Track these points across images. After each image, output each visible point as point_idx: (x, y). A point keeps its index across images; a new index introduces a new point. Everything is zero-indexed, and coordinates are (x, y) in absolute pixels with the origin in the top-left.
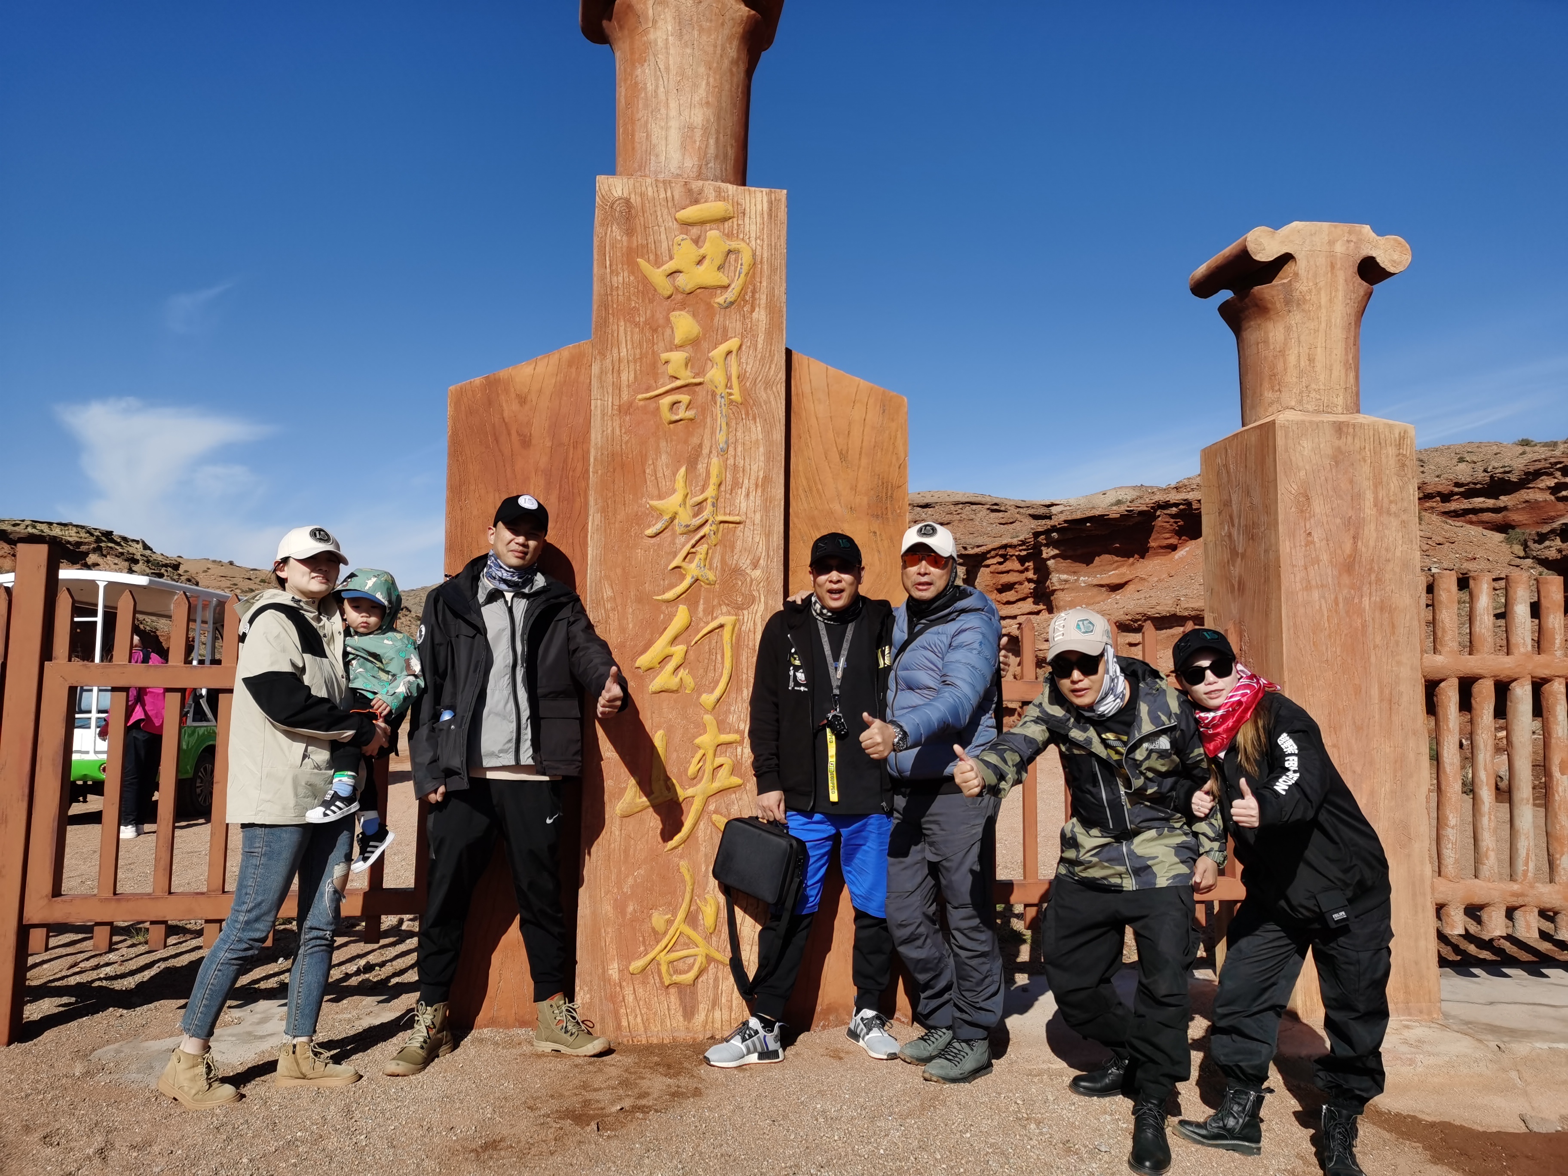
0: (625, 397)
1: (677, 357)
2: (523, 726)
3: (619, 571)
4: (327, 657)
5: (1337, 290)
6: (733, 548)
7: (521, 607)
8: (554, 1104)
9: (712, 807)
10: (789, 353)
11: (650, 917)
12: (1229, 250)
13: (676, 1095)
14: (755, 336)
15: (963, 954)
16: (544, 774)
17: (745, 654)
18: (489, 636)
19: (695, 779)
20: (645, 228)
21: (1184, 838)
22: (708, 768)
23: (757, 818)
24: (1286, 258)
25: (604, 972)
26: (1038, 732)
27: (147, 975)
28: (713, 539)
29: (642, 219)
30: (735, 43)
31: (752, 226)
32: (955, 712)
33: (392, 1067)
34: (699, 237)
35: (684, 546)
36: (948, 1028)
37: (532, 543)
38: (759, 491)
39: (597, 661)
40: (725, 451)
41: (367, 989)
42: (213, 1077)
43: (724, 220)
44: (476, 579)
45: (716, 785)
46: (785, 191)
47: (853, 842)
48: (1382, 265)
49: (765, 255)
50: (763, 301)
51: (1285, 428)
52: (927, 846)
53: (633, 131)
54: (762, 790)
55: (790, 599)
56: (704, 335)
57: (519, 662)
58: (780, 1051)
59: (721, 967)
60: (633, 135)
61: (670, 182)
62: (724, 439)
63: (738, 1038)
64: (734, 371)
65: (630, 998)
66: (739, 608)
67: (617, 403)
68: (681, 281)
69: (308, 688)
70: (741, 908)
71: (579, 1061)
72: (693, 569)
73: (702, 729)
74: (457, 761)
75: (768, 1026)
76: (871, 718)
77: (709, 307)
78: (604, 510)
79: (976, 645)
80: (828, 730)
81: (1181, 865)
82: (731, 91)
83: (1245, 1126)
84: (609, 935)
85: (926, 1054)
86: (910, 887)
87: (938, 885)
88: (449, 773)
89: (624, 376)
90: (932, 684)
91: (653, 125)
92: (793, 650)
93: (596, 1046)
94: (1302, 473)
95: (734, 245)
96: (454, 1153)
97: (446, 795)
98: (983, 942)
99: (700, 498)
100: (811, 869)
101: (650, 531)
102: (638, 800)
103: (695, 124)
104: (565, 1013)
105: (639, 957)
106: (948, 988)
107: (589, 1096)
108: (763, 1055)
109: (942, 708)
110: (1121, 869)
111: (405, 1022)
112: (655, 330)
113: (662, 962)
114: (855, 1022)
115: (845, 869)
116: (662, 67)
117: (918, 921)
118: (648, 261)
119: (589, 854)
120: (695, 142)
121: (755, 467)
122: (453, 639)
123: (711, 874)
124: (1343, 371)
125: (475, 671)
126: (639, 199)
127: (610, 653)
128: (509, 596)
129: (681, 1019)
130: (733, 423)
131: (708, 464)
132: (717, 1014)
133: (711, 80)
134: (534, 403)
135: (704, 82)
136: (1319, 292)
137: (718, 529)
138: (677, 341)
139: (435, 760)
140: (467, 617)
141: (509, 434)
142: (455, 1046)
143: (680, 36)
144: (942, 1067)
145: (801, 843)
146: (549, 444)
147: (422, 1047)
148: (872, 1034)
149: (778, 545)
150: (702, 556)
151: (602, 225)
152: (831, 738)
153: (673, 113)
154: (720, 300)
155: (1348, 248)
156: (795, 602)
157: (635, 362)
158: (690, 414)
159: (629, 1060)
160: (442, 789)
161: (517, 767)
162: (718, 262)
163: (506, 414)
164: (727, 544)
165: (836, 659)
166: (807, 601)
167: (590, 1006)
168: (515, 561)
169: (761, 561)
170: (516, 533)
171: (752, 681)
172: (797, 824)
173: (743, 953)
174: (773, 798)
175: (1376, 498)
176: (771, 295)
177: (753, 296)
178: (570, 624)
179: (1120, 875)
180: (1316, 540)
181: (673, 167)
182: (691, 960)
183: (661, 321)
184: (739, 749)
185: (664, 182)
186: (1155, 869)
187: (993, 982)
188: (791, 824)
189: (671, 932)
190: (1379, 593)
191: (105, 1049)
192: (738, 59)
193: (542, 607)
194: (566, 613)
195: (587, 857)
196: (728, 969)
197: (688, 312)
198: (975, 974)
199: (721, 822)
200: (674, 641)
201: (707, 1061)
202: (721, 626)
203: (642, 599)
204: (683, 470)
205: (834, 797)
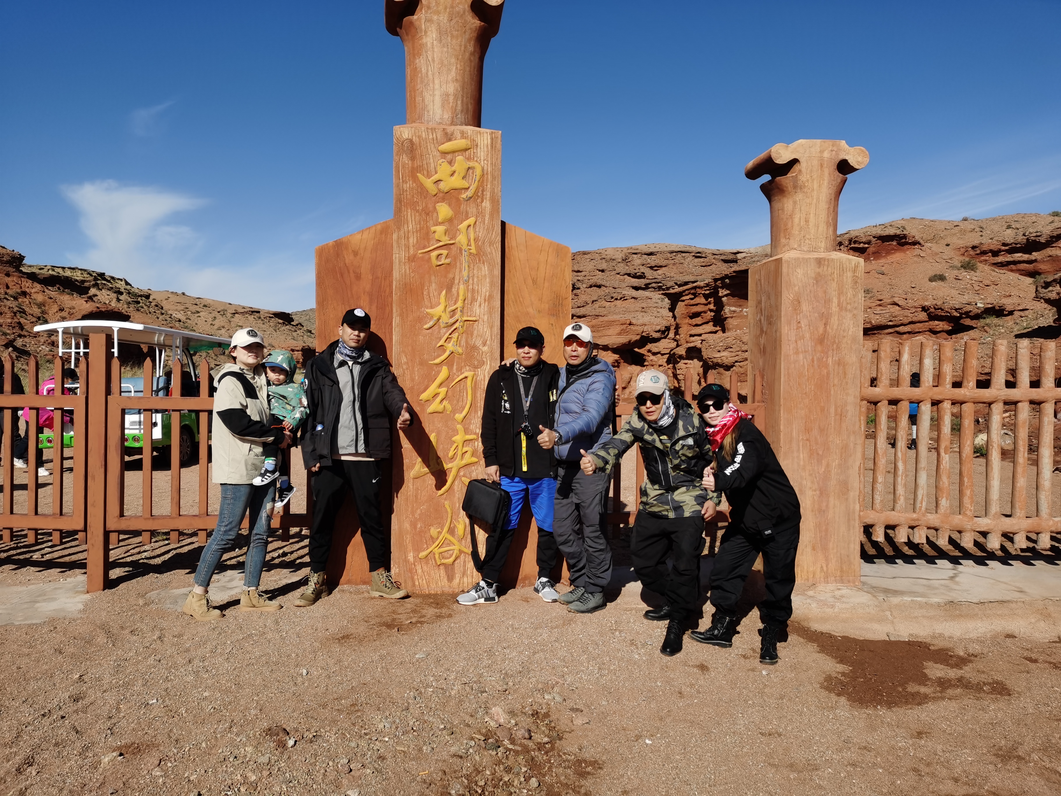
0: (412, 252)
1: (440, 229)
2: (359, 433)
3: (410, 348)
4: (258, 398)
5: (824, 180)
6: (472, 335)
7: (357, 369)
8: (378, 620)
9: (462, 474)
10: (503, 224)
11: (429, 530)
12: (762, 155)
13: (439, 617)
14: (484, 216)
15: (591, 550)
16: (371, 457)
17: (479, 392)
18: (341, 385)
19: (453, 458)
20: (421, 155)
21: (701, 492)
22: (460, 453)
23: (485, 480)
24: (794, 162)
25: (405, 558)
26: (627, 437)
27: (167, 557)
28: (461, 330)
29: (419, 151)
30: (472, 42)
31: (482, 153)
32: (588, 425)
33: (298, 602)
34: (452, 160)
35: (445, 334)
36: (584, 587)
37: (362, 335)
38: (487, 303)
39: (397, 399)
40: (467, 281)
41: (284, 565)
42: (210, 606)
43: (466, 150)
44: (332, 354)
45: (464, 462)
46: (500, 132)
47: (534, 493)
48: (851, 164)
49: (489, 170)
50: (488, 196)
51: (788, 262)
52: (574, 495)
53: (415, 96)
54: (487, 465)
55: (503, 363)
56: (455, 216)
57: (357, 399)
58: (496, 598)
59: (467, 556)
60: (415, 99)
61: (435, 129)
62: (467, 274)
63: (474, 591)
64: (472, 237)
65: (419, 571)
66: (476, 367)
67: (407, 255)
68: (442, 185)
69: (249, 416)
70: (477, 525)
71: (392, 601)
72: (450, 347)
73: (456, 432)
74: (326, 451)
75: (489, 585)
76: (543, 428)
77: (458, 200)
78: (401, 315)
79: (601, 390)
80: (522, 433)
81: (698, 506)
82: (470, 71)
83: (722, 634)
84: (408, 539)
85: (572, 600)
86: (565, 516)
87: (579, 515)
88: (321, 457)
89: (411, 240)
90: (578, 411)
91: (426, 94)
92: (504, 392)
93: (401, 594)
94: (797, 288)
95: (471, 164)
96: (327, 639)
97: (319, 468)
98: (601, 544)
99: (454, 308)
100: (513, 506)
101: (426, 326)
102: (422, 470)
103: (449, 93)
104: (385, 577)
105: (424, 551)
106: (583, 568)
107: (395, 616)
108: (486, 600)
109: (581, 423)
110: (668, 507)
111: (304, 582)
112: (428, 214)
113: (436, 553)
114: (537, 584)
115: (532, 506)
116: (430, 59)
117: (569, 533)
118: (423, 175)
119: (397, 497)
120: (449, 103)
121: (484, 290)
122: (321, 387)
123: (461, 508)
124: (825, 227)
125: (334, 404)
126: (417, 139)
127: (404, 394)
128: (350, 363)
129: (446, 582)
130: (472, 266)
131: (458, 289)
132: (465, 579)
133: (458, 66)
134: (362, 255)
135: (455, 68)
136: (813, 180)
137: (464, 325)
138: (440, 220)
139: (314, 450)
140: (329, 376)
141: (349, 272)
142: (330, 593)
143: (440, 41)
144: (577, 606)
145: (507, 493)
146: (371, 278)
147: (312, 593)
148: (545, 590)
149: (497, 333)
150: (455, 340)
151: (397, 155)
152: (523, 437)
153: (437, 86)
154: (464, 196)
155: (831, 155)
156: (505, 364)
157: (417, 232)
158: (448, 261)
159: (418, 601)
160: (318, 465)
161: (357, 454)
162: (462, 175)
163: (347, 261)
164: (469, 333)
165: (527, 396)
166: (513, 364)
167: (399, 574)
168: (353, 344)
169: (488, 342)
170: (354, 329)
171: (483, 406)
172: (506, 484)
173: (479, 549)
174: (493, 469)
175: (839, 302)
176: (493, 192)
177: (482, 194)
178: (383, 378)
179: (667, 510)
180: (803, 326)
181: (437, 118)
182: (452, 552)
183: (431, 209)
184: (476, 443)
185: (432, 129)
186: (684, 507)
187: (606, 564)
188: (502, 483)
189: (441, 537)
190: (838, 356)
191: (152, 593)
192: (475, 51)
193: (368, 370)
194: (381, 372)
195: (395, 499)
196: (470, 557)
197: (446, 203)
198: (596, 560)
199: (467, 481)
200: (440, 385)
201: (457, 601)
202: (466, 377)
203: (423, 363)
204: (444, 292)
205: (525, 469)
